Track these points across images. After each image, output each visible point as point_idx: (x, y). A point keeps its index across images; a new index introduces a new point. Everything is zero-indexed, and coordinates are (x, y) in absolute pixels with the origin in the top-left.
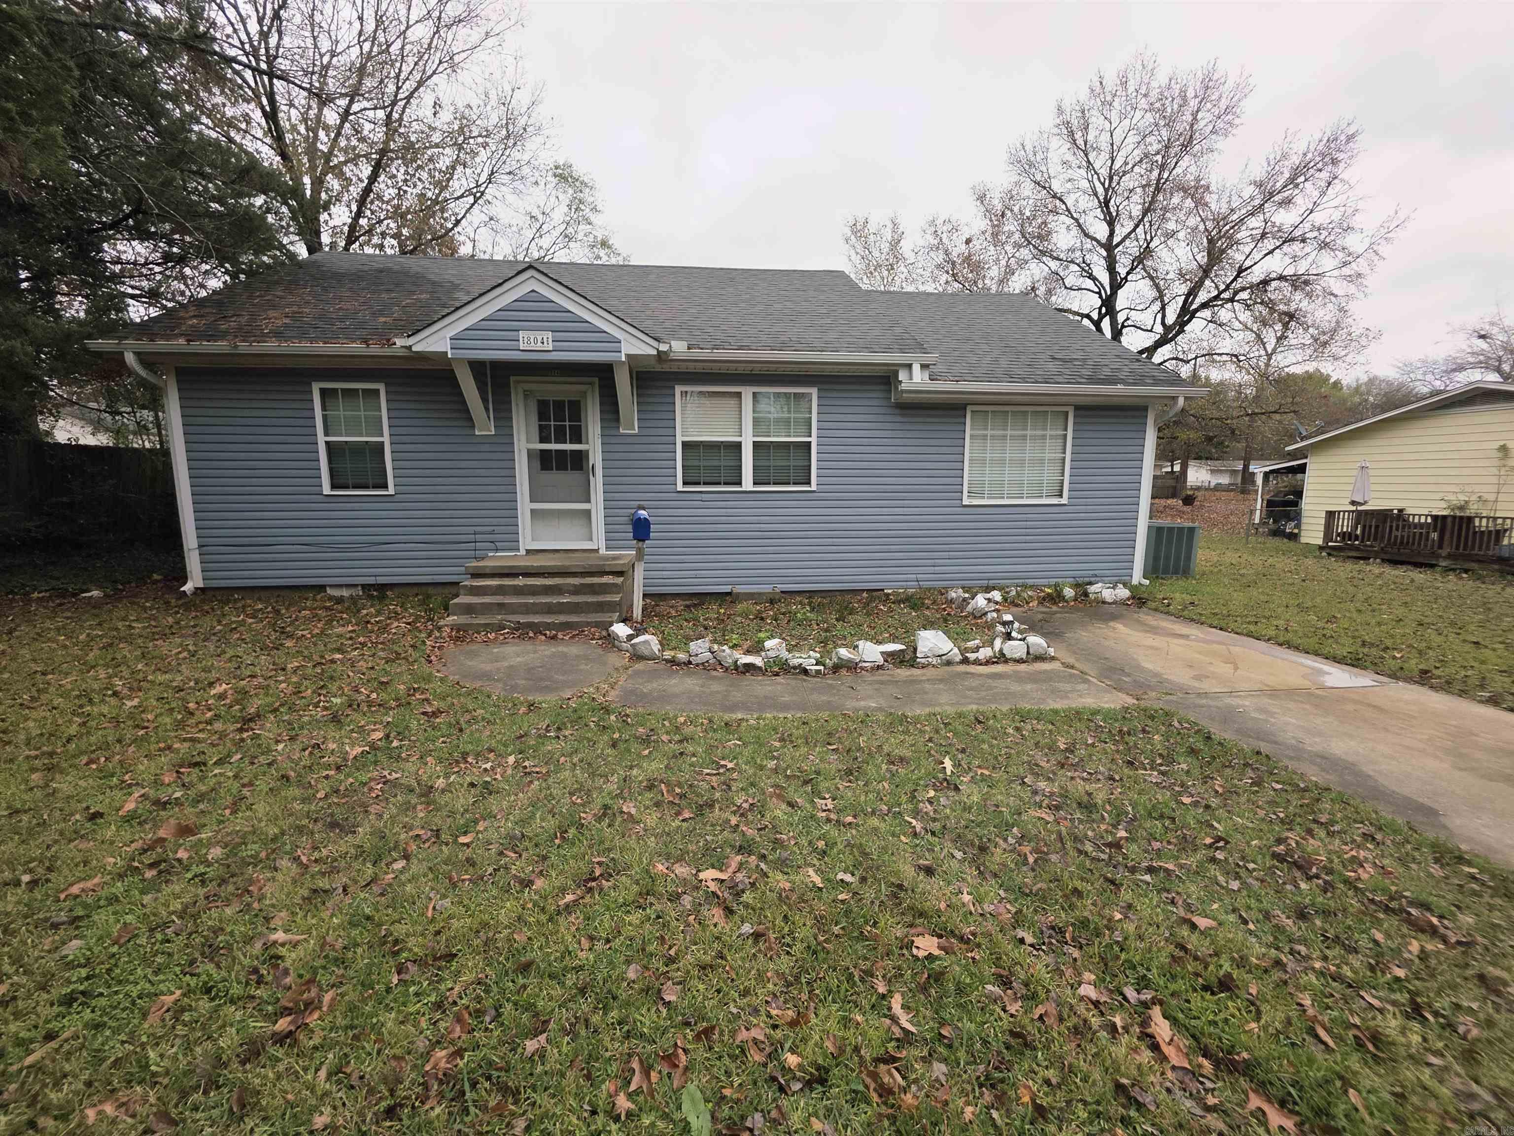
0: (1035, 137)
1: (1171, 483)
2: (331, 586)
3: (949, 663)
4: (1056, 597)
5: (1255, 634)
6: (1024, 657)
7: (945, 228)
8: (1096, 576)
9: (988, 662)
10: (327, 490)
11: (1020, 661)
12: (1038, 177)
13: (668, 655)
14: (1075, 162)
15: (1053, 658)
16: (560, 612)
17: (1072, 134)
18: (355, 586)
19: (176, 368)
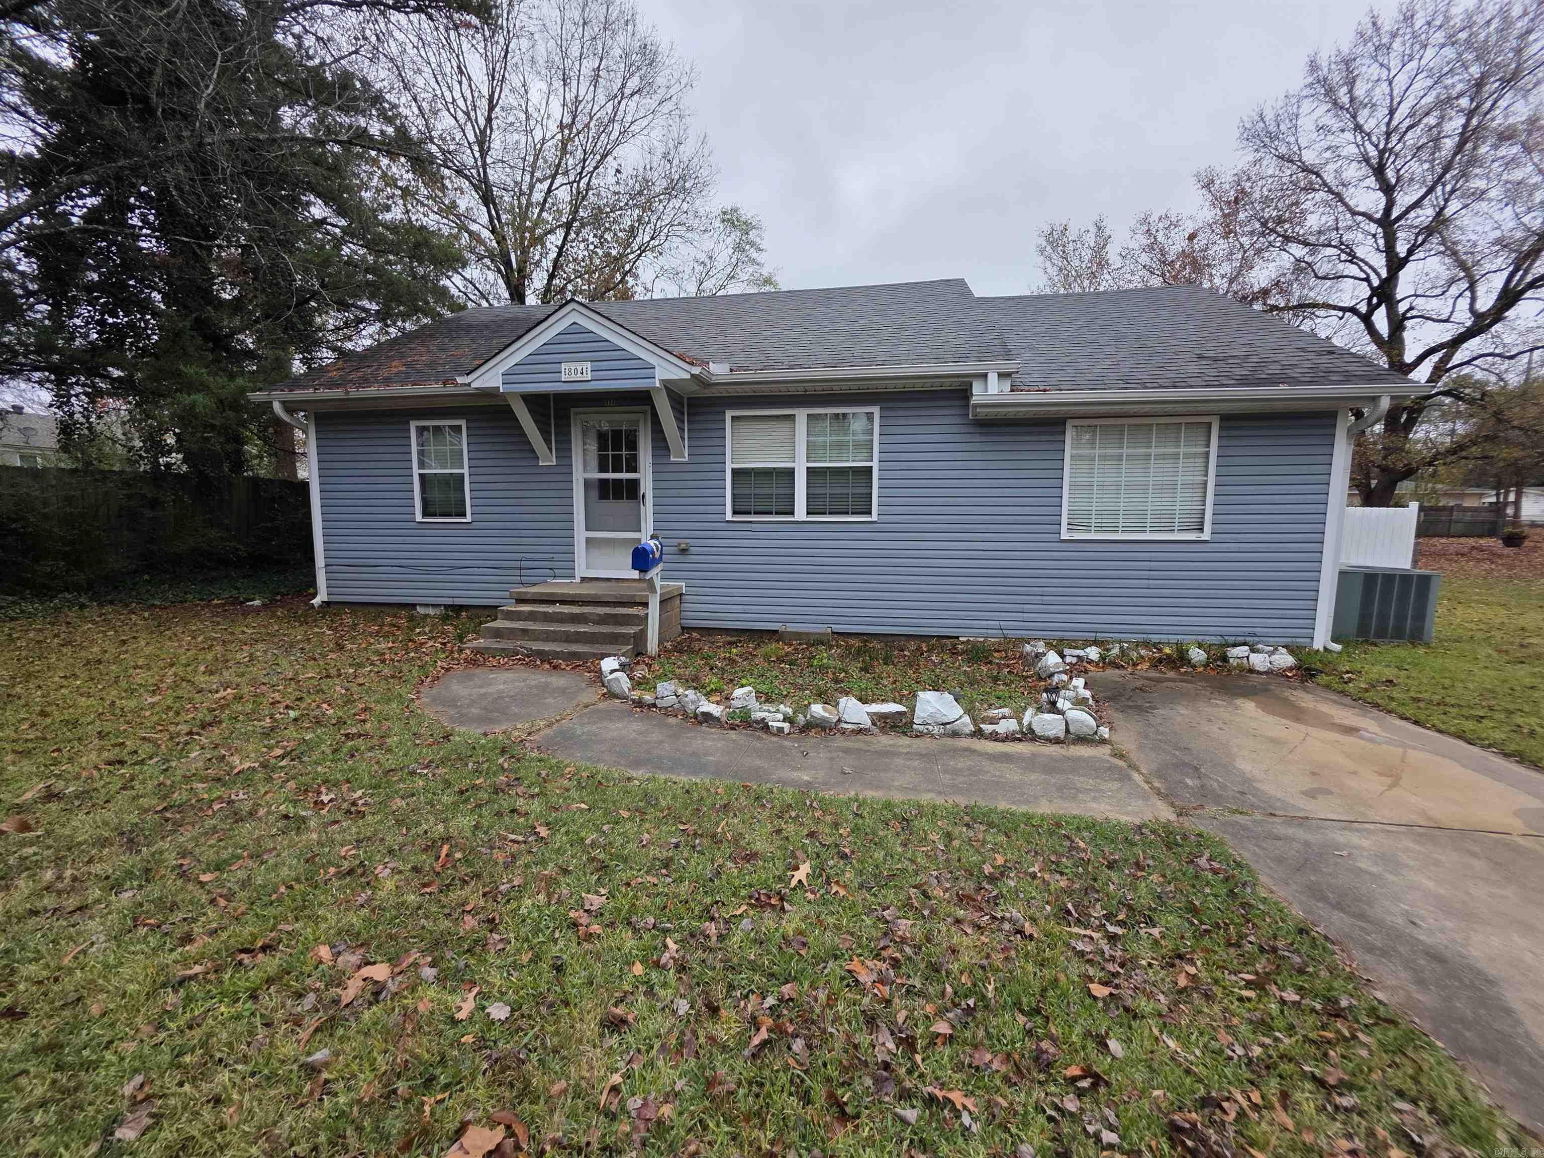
0: (1280, 103)
1: (1489, 517)
2: (420, 605)
3: (955, 734)
4: (1180, 659)
5: (1469, 735)
6: (1062, 735)
7: (1161, 225)
8: (1255, 635)
9: (1009, 738)
10: (419, 517)
11: (1057, 741)
12: (1283, 150)
13: (636, 694)
14: (1336, 125)
15: (1103, 741)
16: (577, 641)
17: (1330, 92)
18: (440, 605)
19: (315, 413)
